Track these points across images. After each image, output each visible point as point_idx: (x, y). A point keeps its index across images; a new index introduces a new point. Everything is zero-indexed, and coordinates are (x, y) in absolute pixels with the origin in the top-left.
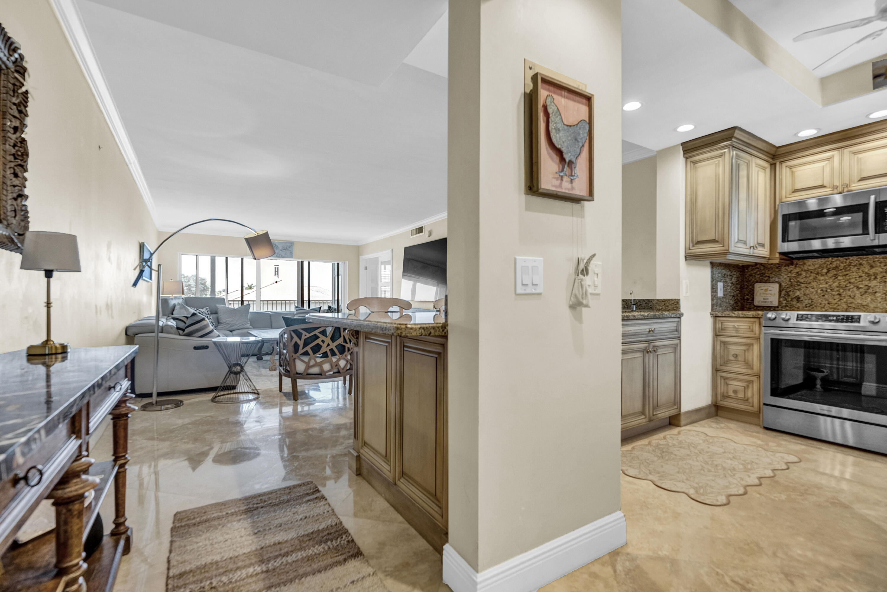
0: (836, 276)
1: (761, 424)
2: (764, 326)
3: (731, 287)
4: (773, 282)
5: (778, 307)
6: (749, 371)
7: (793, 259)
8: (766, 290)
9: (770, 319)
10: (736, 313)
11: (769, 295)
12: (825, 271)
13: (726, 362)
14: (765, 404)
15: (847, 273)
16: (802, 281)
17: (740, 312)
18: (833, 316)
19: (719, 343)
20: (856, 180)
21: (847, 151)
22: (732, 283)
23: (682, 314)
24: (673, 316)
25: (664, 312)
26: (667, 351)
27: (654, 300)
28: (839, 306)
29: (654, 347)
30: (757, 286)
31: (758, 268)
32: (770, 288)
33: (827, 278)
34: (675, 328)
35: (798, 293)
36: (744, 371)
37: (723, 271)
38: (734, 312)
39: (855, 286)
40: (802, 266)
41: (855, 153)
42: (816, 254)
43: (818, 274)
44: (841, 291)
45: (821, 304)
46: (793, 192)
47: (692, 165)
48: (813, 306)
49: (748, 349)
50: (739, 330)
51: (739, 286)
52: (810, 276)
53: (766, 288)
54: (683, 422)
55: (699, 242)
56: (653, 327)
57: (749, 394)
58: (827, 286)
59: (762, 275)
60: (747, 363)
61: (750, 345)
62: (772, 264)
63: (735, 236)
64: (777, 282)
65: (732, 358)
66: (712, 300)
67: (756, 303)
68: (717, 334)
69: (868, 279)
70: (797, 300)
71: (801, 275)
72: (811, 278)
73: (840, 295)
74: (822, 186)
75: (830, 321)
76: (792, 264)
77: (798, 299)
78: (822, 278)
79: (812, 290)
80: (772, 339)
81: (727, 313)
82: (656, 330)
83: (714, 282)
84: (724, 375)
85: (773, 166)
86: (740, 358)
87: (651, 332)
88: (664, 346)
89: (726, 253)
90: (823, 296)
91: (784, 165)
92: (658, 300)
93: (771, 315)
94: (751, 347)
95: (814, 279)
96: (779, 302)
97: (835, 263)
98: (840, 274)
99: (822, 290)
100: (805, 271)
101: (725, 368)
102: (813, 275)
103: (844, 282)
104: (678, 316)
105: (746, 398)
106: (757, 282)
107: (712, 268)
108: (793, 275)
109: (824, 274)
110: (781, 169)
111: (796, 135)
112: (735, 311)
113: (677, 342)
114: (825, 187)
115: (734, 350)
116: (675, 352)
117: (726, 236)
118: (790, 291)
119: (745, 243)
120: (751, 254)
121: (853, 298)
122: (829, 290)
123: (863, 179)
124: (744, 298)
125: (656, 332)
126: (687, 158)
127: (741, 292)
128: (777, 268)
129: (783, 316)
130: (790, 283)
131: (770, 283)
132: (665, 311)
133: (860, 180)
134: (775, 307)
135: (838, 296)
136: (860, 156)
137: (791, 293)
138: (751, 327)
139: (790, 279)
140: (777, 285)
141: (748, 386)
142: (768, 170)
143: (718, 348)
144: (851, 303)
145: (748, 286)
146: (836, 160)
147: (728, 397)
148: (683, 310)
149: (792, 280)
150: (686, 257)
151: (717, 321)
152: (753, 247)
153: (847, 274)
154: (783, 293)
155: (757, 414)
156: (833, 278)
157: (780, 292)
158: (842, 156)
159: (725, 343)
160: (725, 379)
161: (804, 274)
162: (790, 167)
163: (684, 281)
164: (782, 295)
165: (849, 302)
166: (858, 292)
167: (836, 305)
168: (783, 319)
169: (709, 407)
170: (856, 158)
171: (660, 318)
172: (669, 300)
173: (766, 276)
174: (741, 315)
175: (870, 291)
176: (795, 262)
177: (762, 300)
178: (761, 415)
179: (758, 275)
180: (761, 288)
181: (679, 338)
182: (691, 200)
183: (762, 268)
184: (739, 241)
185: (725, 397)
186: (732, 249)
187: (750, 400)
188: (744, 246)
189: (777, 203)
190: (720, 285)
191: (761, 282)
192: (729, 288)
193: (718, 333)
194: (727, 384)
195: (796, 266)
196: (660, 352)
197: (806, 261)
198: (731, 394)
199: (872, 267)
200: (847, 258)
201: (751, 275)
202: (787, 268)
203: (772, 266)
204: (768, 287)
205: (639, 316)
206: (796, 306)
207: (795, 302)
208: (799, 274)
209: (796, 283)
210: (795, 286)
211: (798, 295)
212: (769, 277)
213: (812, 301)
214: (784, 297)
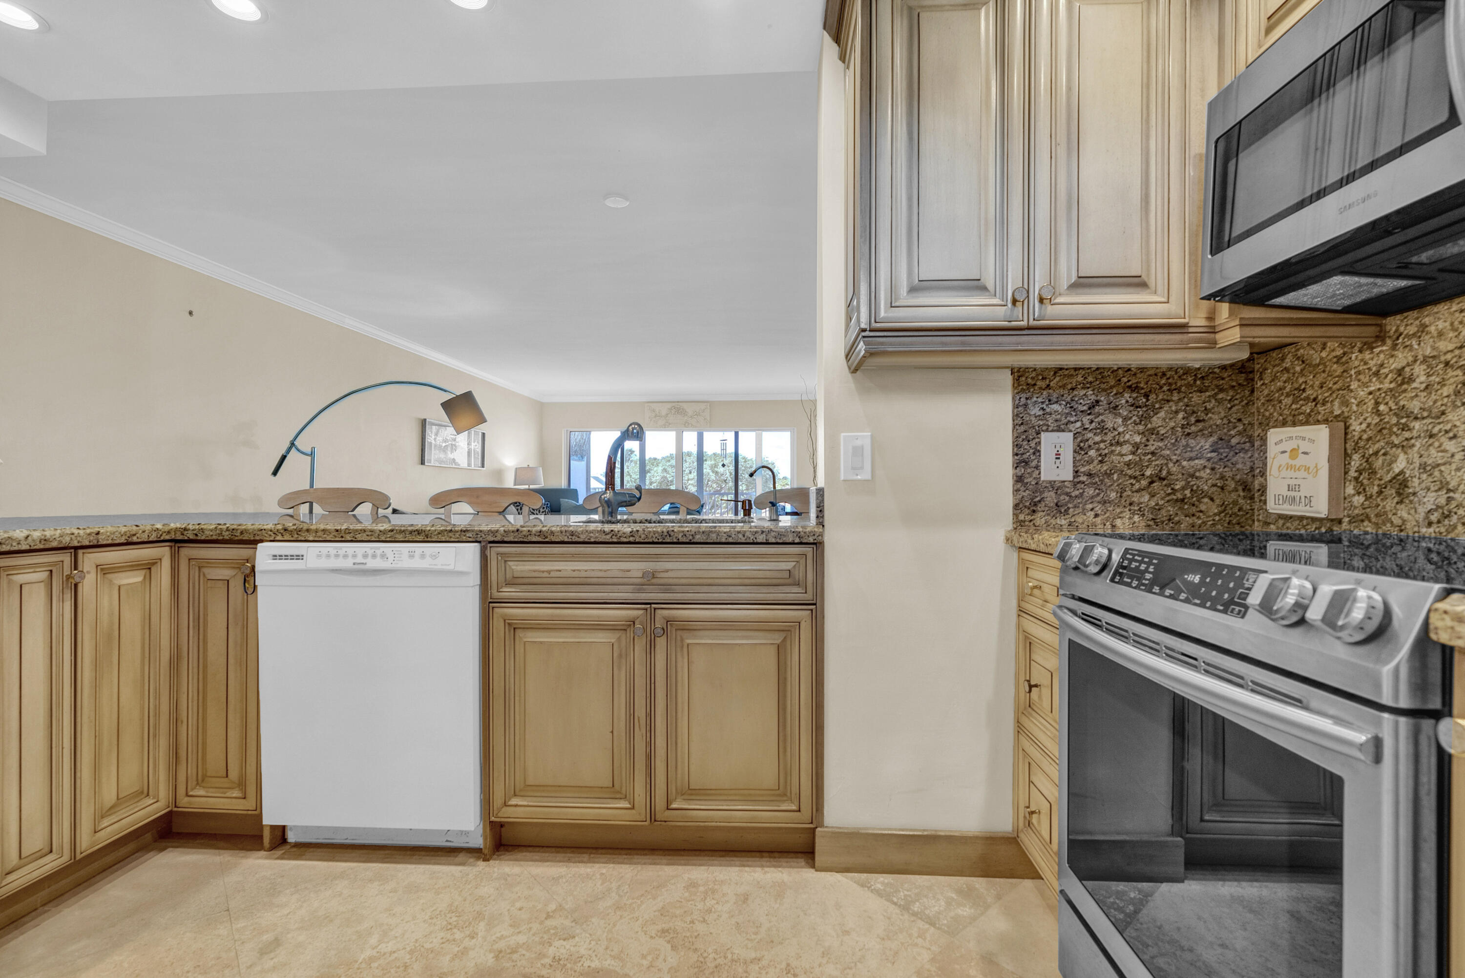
4: (1325, 422)
8: (1294, 453)
11: (1305, 473)
16: (1415, 406)
30: (1274, 435)
31: (1287, 370)
32: (1304, 446)
35: (1400, 464)
40: (1414, 342)
48: (1454, 518)
52: (1442, 383)
53: (1292, 445)
59: (1297, 394)
64: (1337, 419)
67: (1271, 506)
70: (1399, 494)
71: (1411, 380)
72: (1445, 391)
76: (1381, 337)
77: (1401, 484)
108: (1386, 385)
118: (1376, 453)
128: (1338, 360)
130: (1377, 420)
131: (1307, 423)
137: (1378, 463)
139: (1377, 403)
140: (1320, 435)
149: (1382, 408)
154: (1356, 461)
161: (1419, 371)
164: (1353, 473)
173: (1306, 400)
176: (1391, 324)
177: (1285, 492)
179: (1288, 395)
180: (1281, 447)
181: (812, 605)
183: (1298, 369)
191: (1294, 424)
195: (1394, 347)
202: (1367, 355)
203: (1324, 354)
204: (1300, 442)
205: (592, 535)
206: (1397, 521)
207: (1389, 504)
208: (1403, 378)
209: (1394, 420)
210: (1391, 433)
211: (1402, 472)
212: (1314, 400)
213: (1449, 500)
214: (1356, 479)
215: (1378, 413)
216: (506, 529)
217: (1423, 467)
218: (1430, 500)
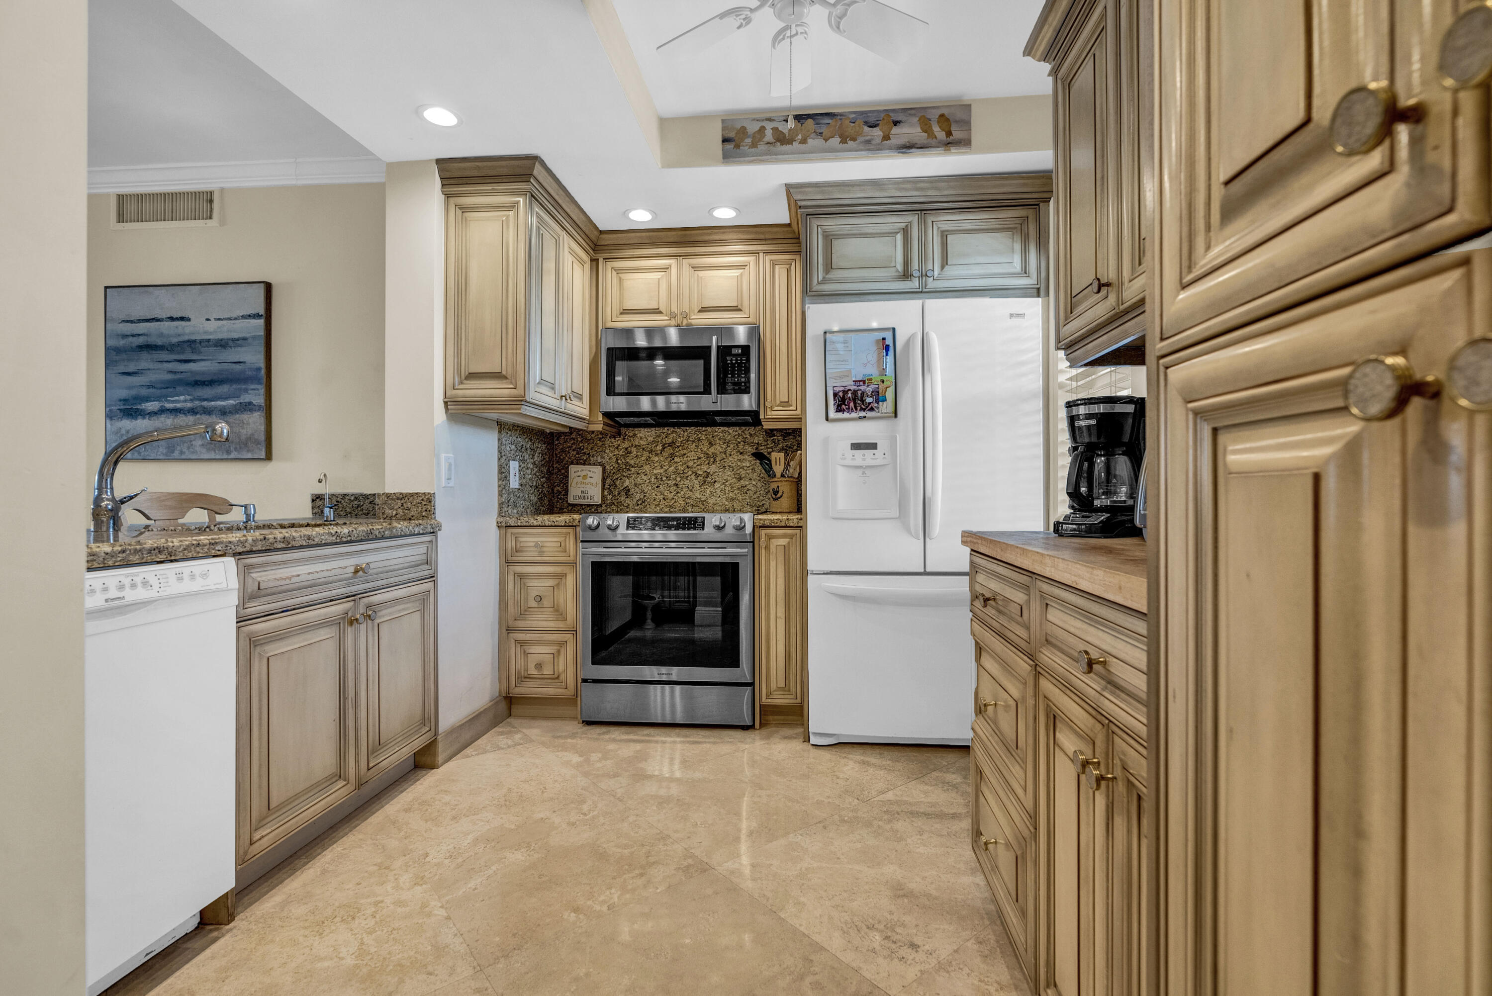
0: (672, 456)
1: (579, 716)
2: (582, 541)
3: (532, 470)
4: (594, 464)
5: (601, 506)
6: (561, 625)
7: (621, 425)
8: (585, 477)
9: (590, 528)
10: (540, 518)
11: (589, 486)
12: (660, 447)
13: (523, 614)
14: (585, 681)
15: (685, 451)
16: (632, 462)
17: (546, 517)
18: (673, 519)
19: (511, 577)
20: (696, 311)
21: (686, 262)
22: (534, 463)
23: (439, 526)
24: (417, 530)
25: (395, 524)
26: (404, 609)
27: (379, 495)
28: (675, 502)
29: (368, 607)
30: (573, 469)
31: (574, 439)
32: (590, 474)
33: (662, 459)
34: (424, 557)
35: (627, 483)
36: (552, 625)
37: (519, 439)
38: (536, 517)
39: (693, 473)
40: (632, 439)
41: (695, 268)
42: (649, 420)
43: (651, 452)
44: (678, 479)
45: (655, 500)
46: (621, 313)
47: (459, 212)
48: (645, 504)
49: (558, 585)
50: (545, 549)
51: (545, 470)
52: (642, 456)
53: (584, 473)
54: (440, 758)
55: (472, 376)
56: (362, 560)
57: (561, 667)
58: (662, 471)
59: (579, 451)
60: (557, 611)
61: (561, 577)
62: (593, 432)
63: (535, 374)
64: (600, 464)
65: (533, 603)
66: (500, 495)
67: (571, 500)
68: (508, 560)
69: (706, 462)
70: (626, 494)
71: (631, 453)
72: (643, 459)
73: (676, 485)
74: (657, 311)
75: (669, 528)
76: (619, 434)
77: (627, 491)
78: (656, 459)
79: (645, 478)
80: (594, 564)
81: (525, 520)
82: (372, 566)
83: (503, 460)
84: (521, 636)
85: (594, 263)
86: (546, 603)
87: (361, 573)
88: (396, 601)
89: (521, 401)
90: (658, 487)
91: (610, 264)
92: (388, 496)
93: (591, 520)
94: (564, 579)
95: (647, 460)
96: (603, 496)
97: (671, 436)
98: (677, 454)
99: (656, 478)
100: (636, 446)
101: (521, 624)
102: (646, 454)
103: (682, 465)
104: (429, 529)
105: (556, 676)
106: (572, 463)
107: (500, 432)
108: (621, 453)
109: (659, 452)
110: (605, 269)
111: (625, 214)
112: (540, 514)
113: (429, 586)
114: (661, 312)
115: (538, 586)
116: (423, 611)
117: (520, 368)
118: (617, 479)
119: (552, 387)
120: (563, 410)
121: (691, 491)
122: (664, 478)
123: (703, 310)
124: (553, 490)
125: (371, 571)
126: (448, 196)
127: (548, 479)
128: (600, 439)
129: (609, 522)
130: (617, 466)
131: (590, 464)
132: (398, 520)
133: (700, 311)
134: (597, 505)
135: (675, 488)
136: (702, 274)
137: (618, 483)
138: (563, 545)
139: (617, 460)
140: (600, 469)
141: (559, 651)
142: (587, 267)
143: (510, 586)
144: (689, 498)
145: (560, 471)
146: (674, 270)
147: (529, 677)
148: (440, 515)
150: (446, 403)
151: (509, 535)
152: (565, 396)
153: (685, 454)
154: (608, 481)
155: (572, 700)
156: (669, 459)
157: (604, 480)
158: (680, 267)
159: (521, 577)
160: (522, 643)
161: (634, 450)
162: (618, 271)
163: (443, 456)
164: (607, 486)
165: (687, 496)
166: (696, 482)
167: (673, 501)
168: (609, 527)
169: (495, 703)
170: (696, 276)
171: (383, 538)
172: (412, 495)
173: (585, 453)
174: (547, 523)
175: (709, 479)
176: (623, 430)
177: (580, 494)
178: (579, 698)
179: (574, 450)
180: (578, 474)
181: (433, 578)
182: (457, 284)
183: (579, 439)
184: (542, 381)
185: (523, 678)
186: (532, 396)
187: (562, 677)
188: (551, 393)
189: (600, 327)
190: (514, 466)
191: (577, 464)
192: (529, 471)
193: (510, 558)
194: (526, 654)
195: (624, 439)
196: (384, 615)
197: (636, 431)
198: (533, 671)
199: (711, 444)
200: (684, 428)
201: (563, 451)
202: (613, 440)
203: (593, 436)
204: (588, 472)
205: (323, 537)
206: (626, 504)
207: (623, 498)
208: (628, 452)
209: (624, 467)
210: (623, 471)
211: (627, 486)
212: (589, 454)
213: (645, 496)
214: (609, 489)
215: (618, 463)
216: (254, 538)
217: (635, 485)
218: (638, 496)
